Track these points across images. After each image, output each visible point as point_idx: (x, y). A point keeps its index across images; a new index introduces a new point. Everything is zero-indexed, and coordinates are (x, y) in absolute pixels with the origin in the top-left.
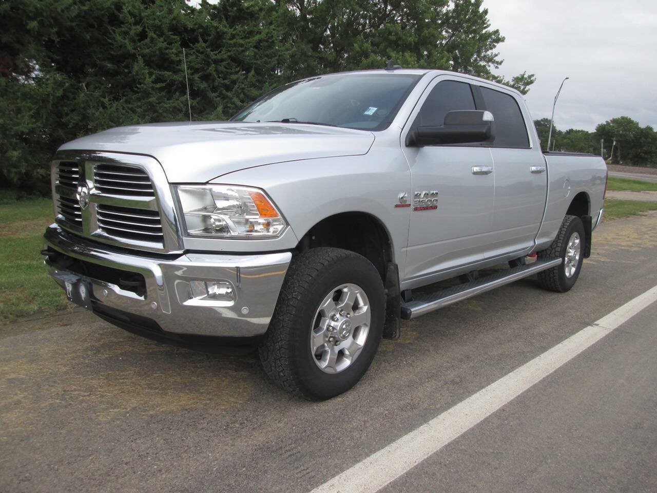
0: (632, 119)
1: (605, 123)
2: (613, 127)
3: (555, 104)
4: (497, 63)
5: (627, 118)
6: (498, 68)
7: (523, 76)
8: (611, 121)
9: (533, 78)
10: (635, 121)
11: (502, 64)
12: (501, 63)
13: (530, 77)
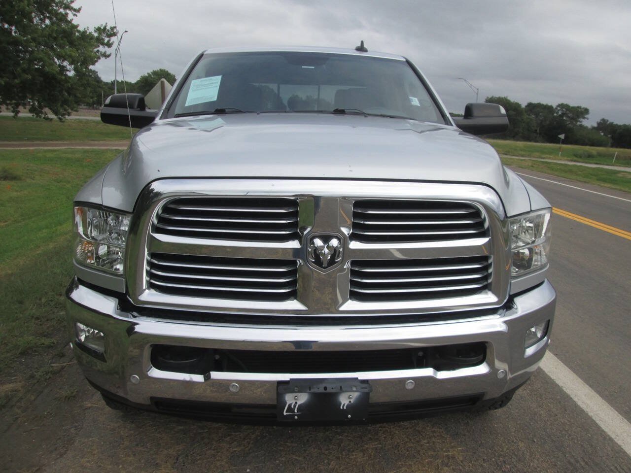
0: (169, 72)
1: (147, 75)
2: (154, 78)
3: (116, 57)
4: (75, 10)
5: (164, 71)
6: (76, 16)
7: (105, 28)
8: (152, 73)
9: (115, 31)
10: (172, 73)
11: (81, 11)
12: (79, 10)
13: (113, 28)
